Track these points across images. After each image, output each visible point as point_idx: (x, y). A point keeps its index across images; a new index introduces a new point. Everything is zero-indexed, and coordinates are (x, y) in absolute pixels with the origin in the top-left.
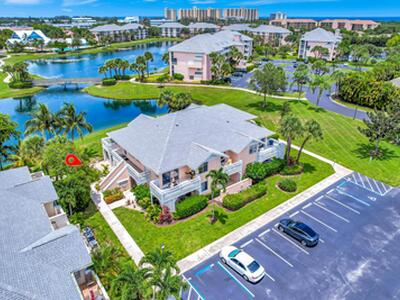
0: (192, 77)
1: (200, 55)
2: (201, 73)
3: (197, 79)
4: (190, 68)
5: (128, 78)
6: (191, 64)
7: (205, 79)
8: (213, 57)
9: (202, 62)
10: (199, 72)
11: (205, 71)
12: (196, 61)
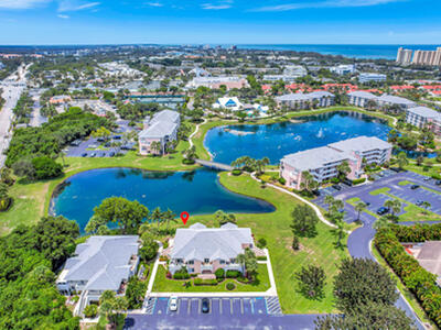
0: (290, 184)
2: (296, 184)
3: (293, 187)
4: (291, 178)
6: (291, 175)
9: (298, 176)
10: (295, 182)
11: (299, 183)
12: (293, 174)
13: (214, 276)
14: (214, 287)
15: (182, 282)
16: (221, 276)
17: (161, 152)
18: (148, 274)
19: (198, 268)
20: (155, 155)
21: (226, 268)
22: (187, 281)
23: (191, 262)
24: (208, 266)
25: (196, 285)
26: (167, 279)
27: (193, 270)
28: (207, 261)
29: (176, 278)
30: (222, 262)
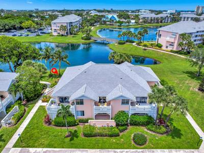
0: (167, 47)
1: (174, 34)
2: (173, 45)
3: (170, 48)
4: (167, 42)
5: (133, 42)
6: (168, 39)
7: (175, 49)
8: (183, 36)
9: (175, 38)
10: (172, 44)
11: (176, 44)
12: (171, 37)
13: (112, 123)
14: (114, 140)
15: (65, 131)
16: (123, 123)
17: (67, 33)
18: (20, 118)
19: (90, 110)
20: (62, 35)
21: (130, 110)
22: (72, 129)
23: (80, 102)
24: (104, 108)
25: (86, 135)
26: (46, 126)
27: (83, 113)
28: (102, 100)
29: (58, 124)
30: (125, 102)
